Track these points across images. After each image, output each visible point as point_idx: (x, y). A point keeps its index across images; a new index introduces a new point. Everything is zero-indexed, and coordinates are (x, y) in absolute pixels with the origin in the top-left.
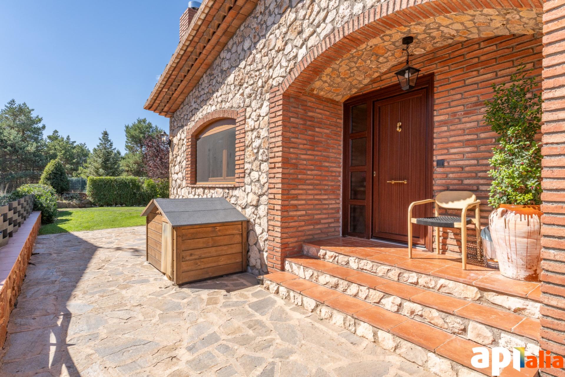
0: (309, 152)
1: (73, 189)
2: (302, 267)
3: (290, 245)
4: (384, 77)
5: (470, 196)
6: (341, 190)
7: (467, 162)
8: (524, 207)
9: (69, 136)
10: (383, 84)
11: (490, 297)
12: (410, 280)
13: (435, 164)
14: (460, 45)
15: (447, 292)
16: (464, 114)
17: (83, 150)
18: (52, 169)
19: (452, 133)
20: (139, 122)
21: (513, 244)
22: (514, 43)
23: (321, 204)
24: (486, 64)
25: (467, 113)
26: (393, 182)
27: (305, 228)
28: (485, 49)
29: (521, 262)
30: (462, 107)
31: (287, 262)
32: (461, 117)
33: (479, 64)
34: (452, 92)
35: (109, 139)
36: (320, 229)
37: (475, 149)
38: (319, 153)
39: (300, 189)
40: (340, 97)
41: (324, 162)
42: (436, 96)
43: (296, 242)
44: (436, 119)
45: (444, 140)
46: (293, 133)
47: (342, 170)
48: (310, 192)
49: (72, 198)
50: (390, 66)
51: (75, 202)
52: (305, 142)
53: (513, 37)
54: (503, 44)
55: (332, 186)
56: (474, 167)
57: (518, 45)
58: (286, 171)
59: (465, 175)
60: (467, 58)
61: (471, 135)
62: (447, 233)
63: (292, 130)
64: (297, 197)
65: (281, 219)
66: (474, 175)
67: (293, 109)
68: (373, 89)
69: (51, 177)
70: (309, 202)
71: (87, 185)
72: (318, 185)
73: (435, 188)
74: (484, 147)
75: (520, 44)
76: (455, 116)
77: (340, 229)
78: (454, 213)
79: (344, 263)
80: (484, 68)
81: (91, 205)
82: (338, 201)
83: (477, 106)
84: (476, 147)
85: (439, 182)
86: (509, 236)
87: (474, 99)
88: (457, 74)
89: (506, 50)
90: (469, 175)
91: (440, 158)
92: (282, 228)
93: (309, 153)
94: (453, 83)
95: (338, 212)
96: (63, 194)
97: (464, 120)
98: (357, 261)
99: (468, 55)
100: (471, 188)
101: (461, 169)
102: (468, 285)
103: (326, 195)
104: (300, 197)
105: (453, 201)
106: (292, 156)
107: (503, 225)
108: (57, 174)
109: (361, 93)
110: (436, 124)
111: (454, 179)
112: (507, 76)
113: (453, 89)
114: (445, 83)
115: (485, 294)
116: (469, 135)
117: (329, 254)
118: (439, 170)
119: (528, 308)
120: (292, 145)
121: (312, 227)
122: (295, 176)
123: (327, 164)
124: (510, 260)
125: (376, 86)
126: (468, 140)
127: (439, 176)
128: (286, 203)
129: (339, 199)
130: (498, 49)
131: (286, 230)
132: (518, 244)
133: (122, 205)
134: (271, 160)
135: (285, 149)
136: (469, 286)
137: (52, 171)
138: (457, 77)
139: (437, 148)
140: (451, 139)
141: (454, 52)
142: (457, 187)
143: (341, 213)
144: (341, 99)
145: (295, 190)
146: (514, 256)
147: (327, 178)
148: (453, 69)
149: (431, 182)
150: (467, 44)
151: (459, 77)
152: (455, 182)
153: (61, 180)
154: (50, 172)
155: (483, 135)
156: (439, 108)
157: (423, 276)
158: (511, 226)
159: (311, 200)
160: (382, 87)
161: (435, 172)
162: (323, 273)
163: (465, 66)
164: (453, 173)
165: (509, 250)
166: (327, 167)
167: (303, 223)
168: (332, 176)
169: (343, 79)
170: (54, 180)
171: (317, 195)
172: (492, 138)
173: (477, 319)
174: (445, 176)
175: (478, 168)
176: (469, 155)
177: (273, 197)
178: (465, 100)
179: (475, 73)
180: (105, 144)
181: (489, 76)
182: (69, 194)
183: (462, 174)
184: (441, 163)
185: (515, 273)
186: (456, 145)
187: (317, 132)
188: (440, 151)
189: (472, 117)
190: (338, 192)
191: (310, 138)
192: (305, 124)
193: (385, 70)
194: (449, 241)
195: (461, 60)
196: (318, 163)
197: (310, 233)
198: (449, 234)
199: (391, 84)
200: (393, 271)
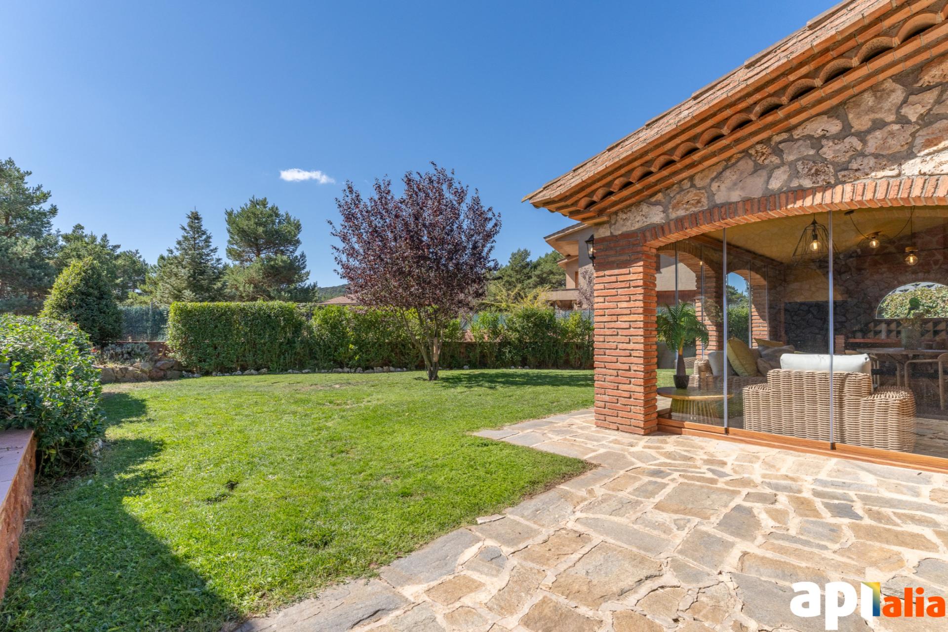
1: (129, 333)
9: (105, 236)
17: (134, 262)
18: (75, 283)
20: (254, 203)
35: (203, 228)
49: (131, 355)
51: (138, 365)
69: (74, 302)
71: (170, 323)
81: (180, 371)
96: (106, 345)
108: (89, 295)
133: (258, 369)
137: (75, 287)
153: (101, 311)
154: (70, 290)
170: (82, 310)
180: (195, 239)
182: (121, 345)
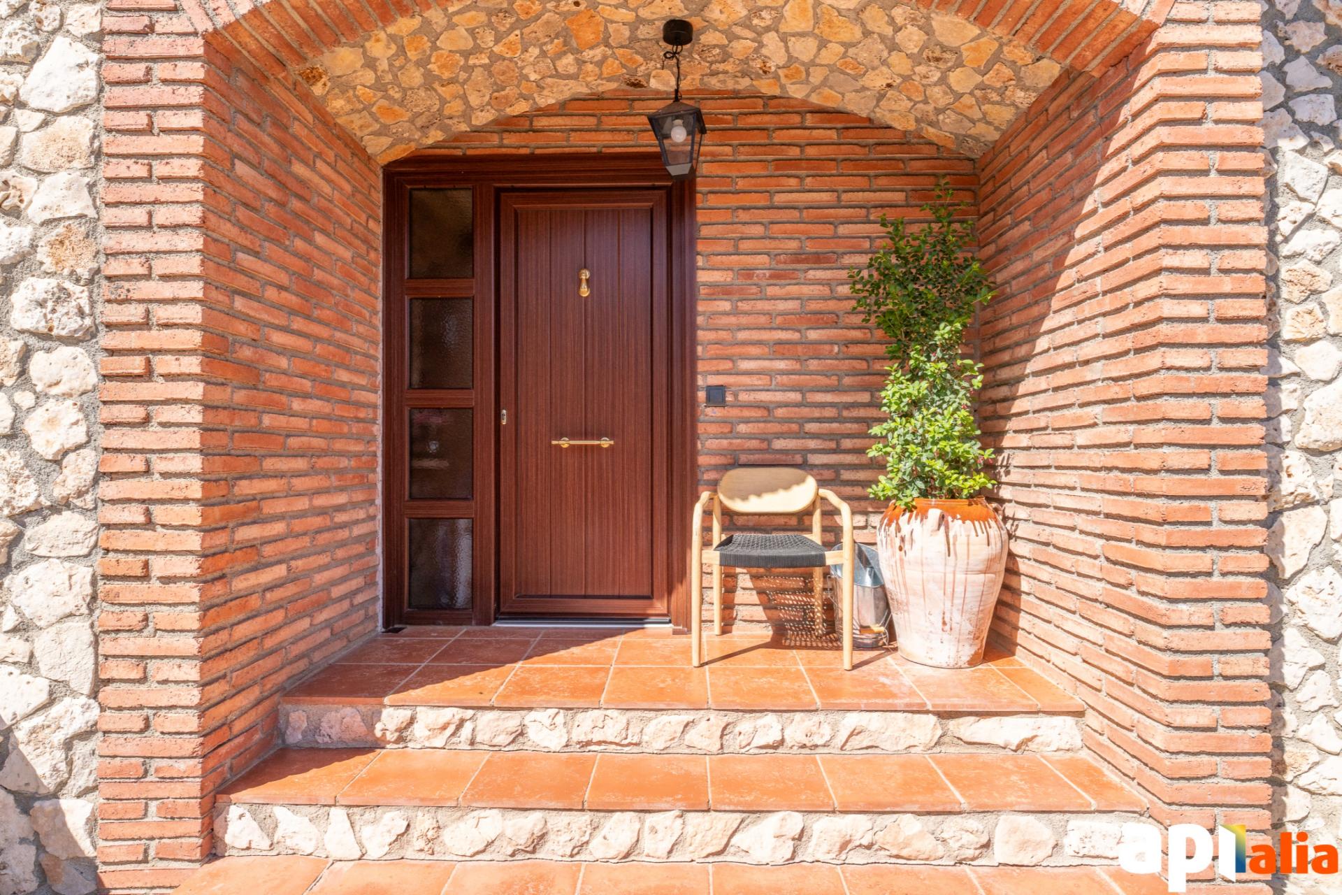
0: (298, 324)
2: (338, 814)
3: (238, 726)
4: (542, 122)
5: (801, 481)
6: (379, 469)
7: (779, 397)
8: (970, 505)
10: (541, 143)
11: (962, 729)
12: (761, 740)
13: (701, 395)
14: (760, 102)
15: (864, 745)
16: (771, 277)
19: (744, 320)
21: (959, 590)
22: (871, 138)
23: (329, 529)
24: (818, 168)
25: (778, 276)
26: (565, 443)
27: (285, 634)
28: (815, 132)
29: (968, 627)
30: (765, 258)
31: (234, 811)
32: (764, 282)
33: (804, 164)
34: (743, 216)
36: (328, 624)
37: (797, 366)
38: (324, 332)
39: (266, 476)
40: (385, 141)
41: (337, 366)
42: (701, 217)
43: (258, 702)
44: (702, 277)
45: (723, 335)
46: (243, 228)
47: (380, 402)
48: (299, 484)
50: (567, 95)
52: (283, 278)
53: (867, 125)
54: (852, 133)
55: (358, 455)
56: (796, 409)
57: (879, 144)
58: (220, 396)
59: (774, 428)
60: (776, 141)
61: (787, 329)
62: (735, 576)
63: (241, 213)
64: (259, 509)
65: (202, 619)
66: (794, 427)
67: (245, 125)
68: (504, 151)
70: (298, 525)
72: (324, 453)
73: (702, 460)
74: (815, 362)
75: (883, 144)
76: (750, 276)
77: (379, 607)
78: (751, 524)
79: (503, 739)
80: (813, 176)
82: (372, 510)
83: (799, 262)
84: (798, 359)
85: (712, 444)
86: (954, 573)
87: (793, 245)
88: (754, 173)
89: (857, 149)
90: (785, 427)
91: (714, 380)
92: (205, 661)
93: (295, 326)
94: (744, 192)
95: (371, 550)
97: (771, 291)
98: (560, 719)
99: (778, 132)
100: (789, 459)
101: (766, 413)
102: (913, 712)
103: (341, 489)
104: (269, 508)
105: (759, 494)
106: (242, 328)
107: (944, 548)
109: (459, 152)
110: (703, 291)
111: (750, 437)
112: (861, 207)
113: (744, 209)
114: (724, 189)
115: (952, 724)
116: (782, 329)
117: (428, 718)
118: (713, 412)
119: (1039, 732)
120: (241, 282)
121: (305, 624)
122: (251, 420)
123: (344, 376)
124: (947, 628)
125: (513, 143)
126: (780, 343)
127: (712, 429)
128: (220, 539)
129: (372, 502)
130: (842, 141)
131: (221, 666)
132: (969, 589)
134: (108, 339)
135: (214, 294)
136: (917, 716)
138: (753, 181)
139: (707, 356)
140: (742, 335)
141: (746, 114)
142: (757, 456)
143: (379, 550)
144: (382, 149)
145: (250, 478)
146: (957, 617)
147: (346, 429)
148: (742, 158)
149: (694, 445)
150: (776, 104)
151: (759, 181)
152: (754, 444)
155: (813, 335)
156: (710, 250)
157: (798, 716)
158: (961, 548)
159: (302, 514)
160: (538, 151)
161: (702, 418)
162: (462, 808)
163: (770, 158)
164: (747, 421)
165: (948, 604)
166: (343, 385)
167: (279, 616)
168: (359, 420)
169: (430, 81)
171: (319, 492)
172: (832, 343)
173: (1019, 803)
174: (726, 430)
175: (805, 412)
176: (785, 379)
177: (141, 519)
178: (774, 244)
179: (793, 182)
181: (825, 197)
183: (769, 425)
184: (717, 395)
185: (953, 654)
186: (754, 350)
187: (318, 248)
188: (715, 362)
189: (788, 288)
190: (371, 476)
191: (298, 264)
192: (282, 205)
193: (551, 101)
194: (740, 596)
195: (762, 142)
196: (321, 370)
197: (302, 647)
198: (740, 577)
199: (567, 150)
200: (704, 724)
